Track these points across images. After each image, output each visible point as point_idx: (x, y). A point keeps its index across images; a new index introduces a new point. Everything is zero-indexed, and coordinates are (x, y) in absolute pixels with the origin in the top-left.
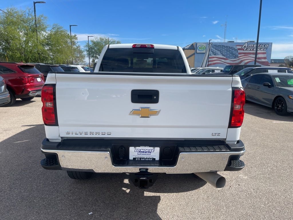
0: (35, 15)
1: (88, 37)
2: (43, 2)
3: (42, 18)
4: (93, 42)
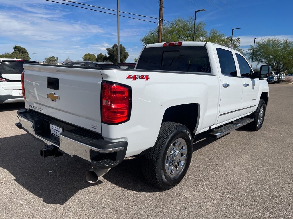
0: (195, 23)
1: (255, 39)
2: (203, 10)
3: (200, 25)
4: (258, 44)
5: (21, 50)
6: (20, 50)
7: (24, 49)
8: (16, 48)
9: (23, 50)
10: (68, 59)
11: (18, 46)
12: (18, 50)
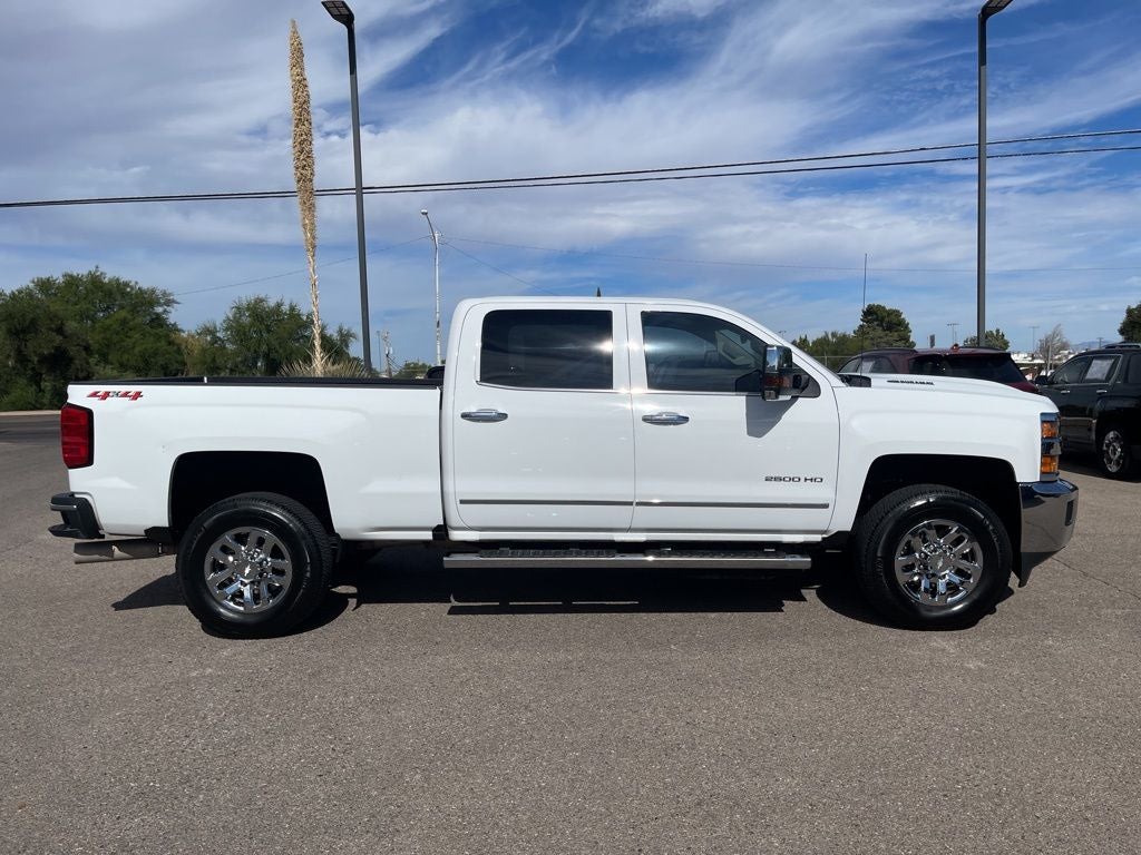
5: (887, 319)
6: (883, 319)
7: (897, 313)
8: (873, 314)
9: (893, 317)
10: (1055, 334)
11: (879, 306)
12: (877, 320)
